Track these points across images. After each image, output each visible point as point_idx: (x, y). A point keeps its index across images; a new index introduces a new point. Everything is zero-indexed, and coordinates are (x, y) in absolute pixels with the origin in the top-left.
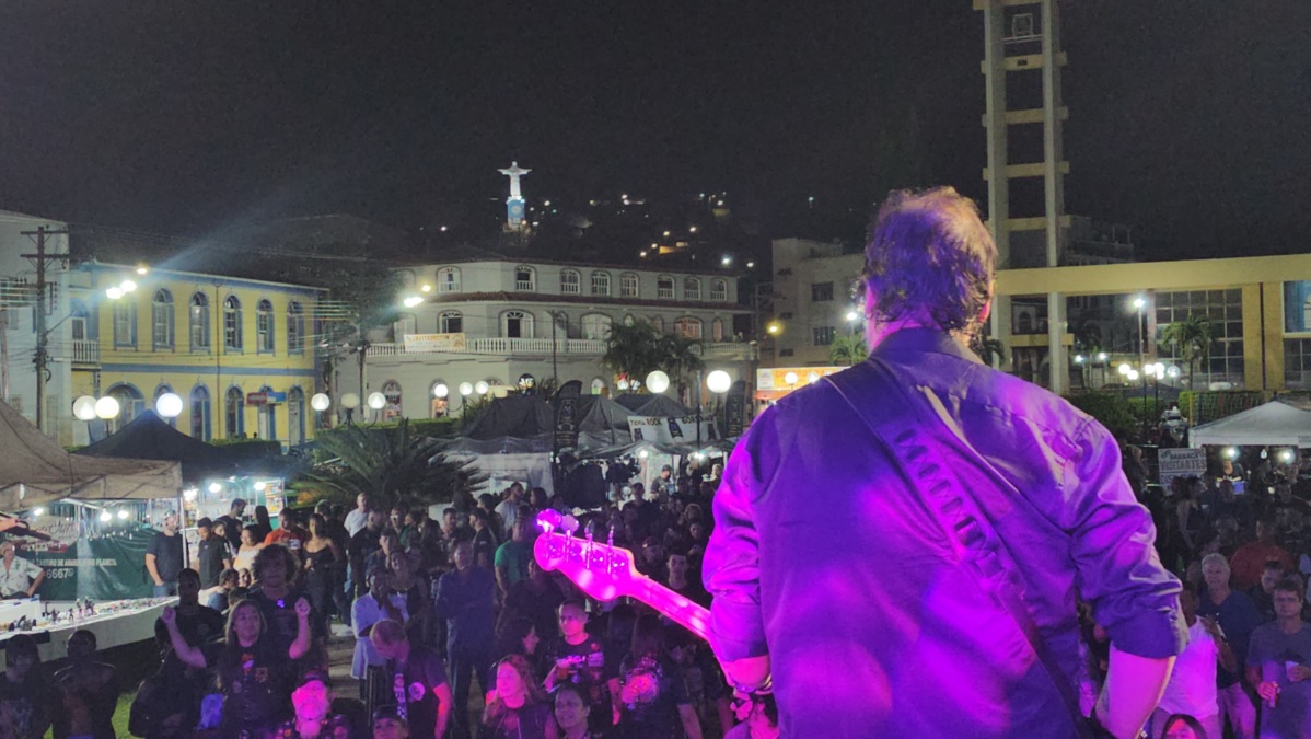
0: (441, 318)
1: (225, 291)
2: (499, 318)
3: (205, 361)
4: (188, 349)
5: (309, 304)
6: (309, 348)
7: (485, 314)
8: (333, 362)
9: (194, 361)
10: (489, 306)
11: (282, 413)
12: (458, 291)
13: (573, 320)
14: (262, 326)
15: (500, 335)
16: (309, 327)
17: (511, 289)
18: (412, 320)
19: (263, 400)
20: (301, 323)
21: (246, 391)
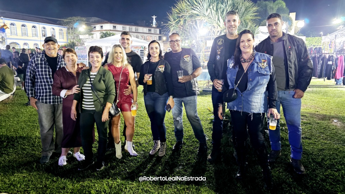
1: (42, 26)
3: (37, 39)
4: (32, 36)
5: (64, 30)
6: (65, 38)
9: (34, 39)
14: (53, 33)
17: (111, 29)
20: (63, 33)
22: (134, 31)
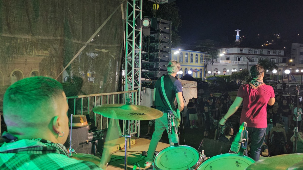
0: (226, 57)
1: (191, 53)
2: (237, 58)
3: (187, 64)
4: (184, 62)
5: (204, 55)
6: (203, 63)
7: (234, 57)
8: (207, 65)
9: (185, 64)
10: (235, 56)
11: (199, 73)
12: (229, 53)
13: (250, 58)
14: (196, 59)
15: (236, 61)
16: (203, 59)
17: (239, 53)
18: (221, 58)
19: (195, 71)
20: (202, 58)
21: (193, 69)
22: (259, 54)
